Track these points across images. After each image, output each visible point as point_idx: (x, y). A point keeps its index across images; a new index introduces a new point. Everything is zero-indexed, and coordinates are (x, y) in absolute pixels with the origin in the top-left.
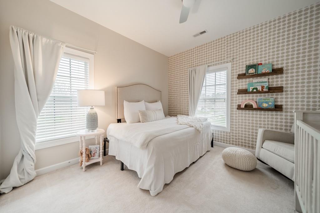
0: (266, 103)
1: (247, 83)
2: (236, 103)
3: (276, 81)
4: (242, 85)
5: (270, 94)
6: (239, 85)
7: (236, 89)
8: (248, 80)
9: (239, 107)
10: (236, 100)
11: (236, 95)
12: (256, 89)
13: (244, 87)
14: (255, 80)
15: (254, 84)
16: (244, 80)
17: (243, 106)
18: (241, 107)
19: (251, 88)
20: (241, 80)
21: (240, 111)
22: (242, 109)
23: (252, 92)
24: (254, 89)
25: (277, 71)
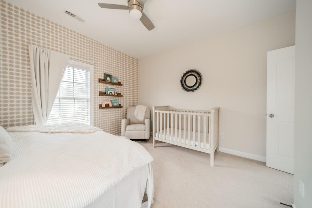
0: (116, 103)
1: (105, 87)
2: (97, 103)
3: (118, 89)
4: (102, 88)
5: (118, 97)
6: (100, 88)
7: (97, 91)
8: (105, 85)
9: (101, 107)
10: (97, 100)
11: (97, 96)
12: (112, 93)
13: (103, 90)
14: (110, 86)
15: (110, 89)
16: (103, 84)
17: (104, 106)
18: (103, 106)
19: (108, 91)
20: (101, 84)
21: (103, 110)
22: (104, 108)
23: (109, 95)
24: (110, 93)
25: (119, 84)
